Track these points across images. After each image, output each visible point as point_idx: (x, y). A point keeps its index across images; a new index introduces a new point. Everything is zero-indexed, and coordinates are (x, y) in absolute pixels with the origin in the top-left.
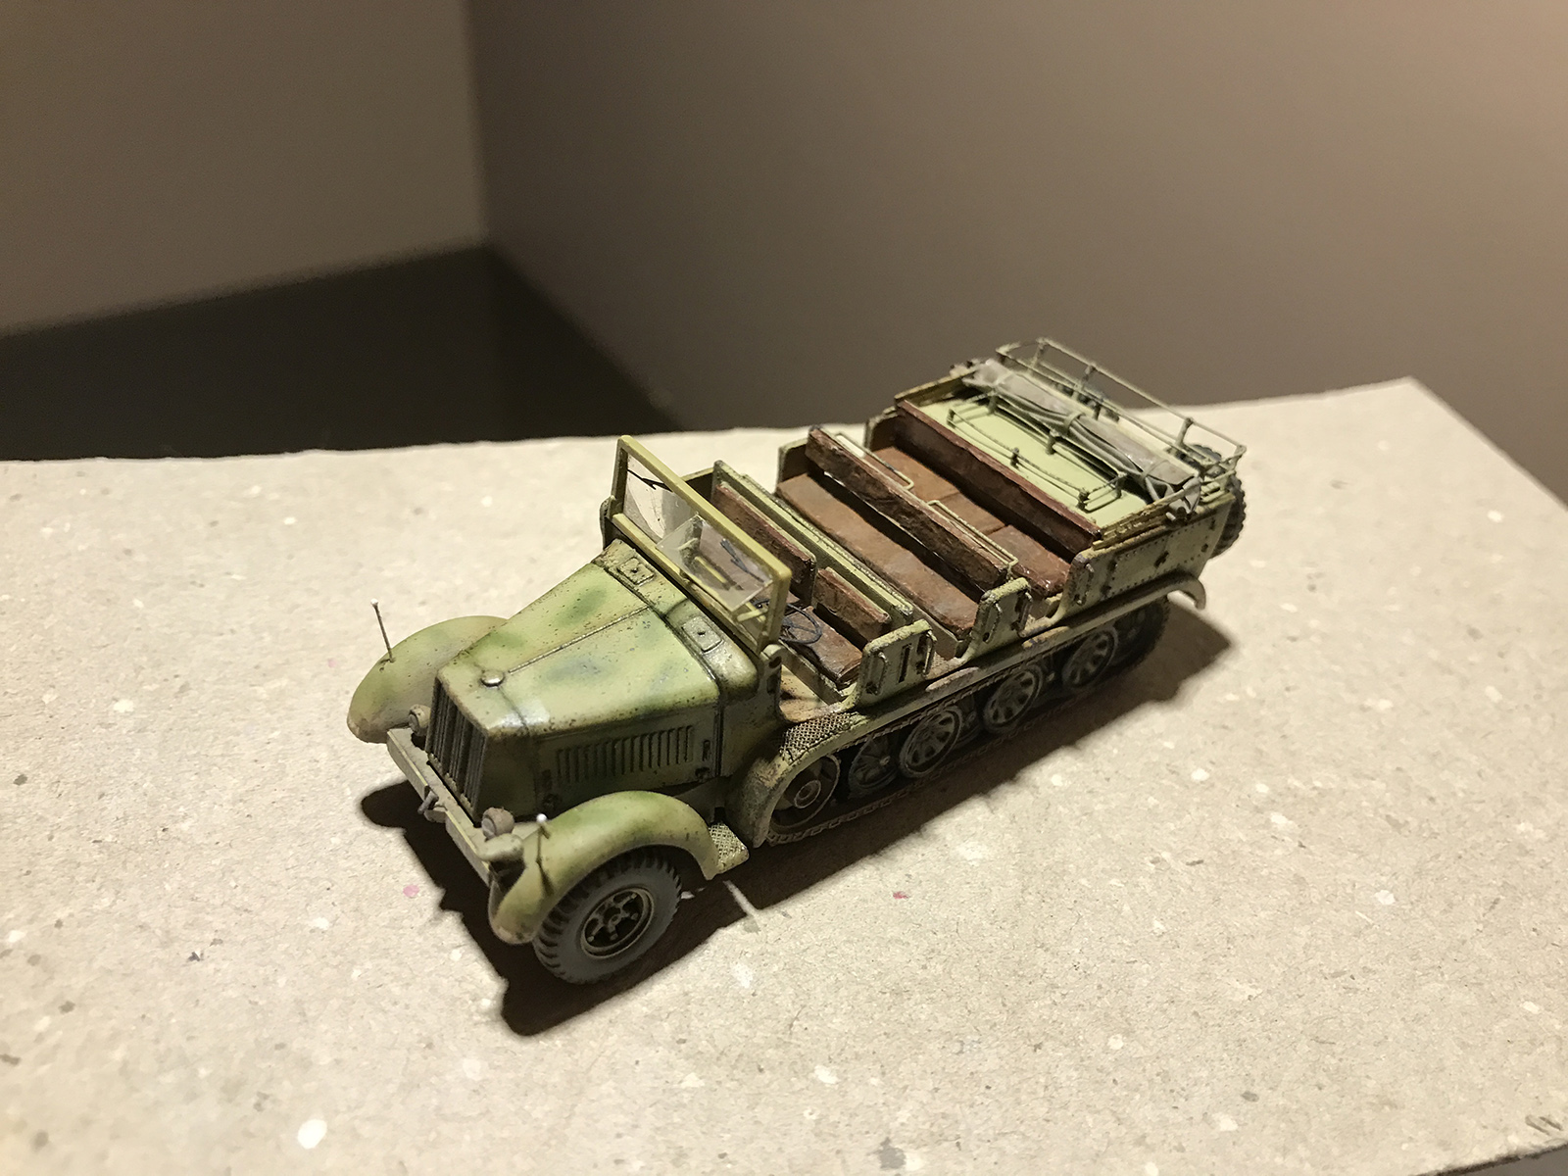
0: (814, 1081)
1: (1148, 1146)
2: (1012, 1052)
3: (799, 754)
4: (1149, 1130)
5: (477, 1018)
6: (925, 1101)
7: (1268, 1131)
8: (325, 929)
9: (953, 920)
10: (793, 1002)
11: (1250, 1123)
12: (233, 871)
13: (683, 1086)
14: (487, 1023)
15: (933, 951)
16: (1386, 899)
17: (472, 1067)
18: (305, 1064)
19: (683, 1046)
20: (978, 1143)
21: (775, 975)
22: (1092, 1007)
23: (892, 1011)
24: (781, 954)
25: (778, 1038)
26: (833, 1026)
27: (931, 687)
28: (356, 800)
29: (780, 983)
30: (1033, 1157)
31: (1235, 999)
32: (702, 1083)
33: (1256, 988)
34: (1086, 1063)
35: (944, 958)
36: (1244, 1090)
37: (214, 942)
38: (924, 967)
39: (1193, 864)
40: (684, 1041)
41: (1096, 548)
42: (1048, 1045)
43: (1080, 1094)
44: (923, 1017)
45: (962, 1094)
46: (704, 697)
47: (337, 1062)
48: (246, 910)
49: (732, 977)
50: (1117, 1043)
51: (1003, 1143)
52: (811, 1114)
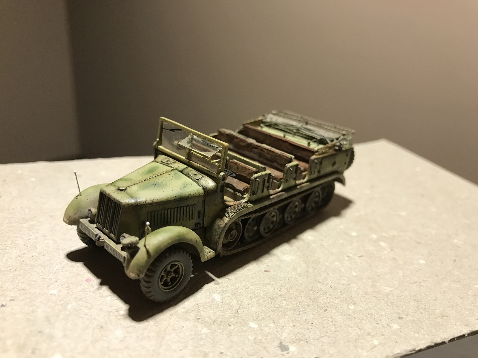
0: (250, 327)
1: (372, 335)
2: (317, 313)
3: (232, 214)
4: (371, 331)
5: (119, 317)
6: (291, 330)
7: (410, 327)
8: (56, 293)
9: (286, 277)
10: (237, 304)
11: (403, 326)
12: (17, 278)
13: (202, 332)
14: (123, 319)
15: (282, 286)
16: (422, 262)
17: (119, 333)
18: (51, 337)
19: (199, 320)
20: (314, 340)
21: (228, 296)
22: (340, 298)
23: (272, 304)
24: (229, 290)
25: (234, 315)
26: (253, 310)
27: (271, 197)
28: (64, 255)
29: (231, 299)
30: (334, 342)
31: (386, 292)
32: (209, 331)
33: (391, 288)
34: (343, 313)
35: (286, 288)
36: (398, 316)
37: (11, 300)
38: (280, 291)
39: (360, 257)
40: (200, 319)
41: (317, 155)
42: (329, 309)
43: (344, 322)
44: (283, 305)
45: (304, 326)
46: (199, 193)
47: (65, 335)
48: (23, 290)
49: (213, 298)
50: (352, 307)
51: (322, 339)
52: (251, 337)
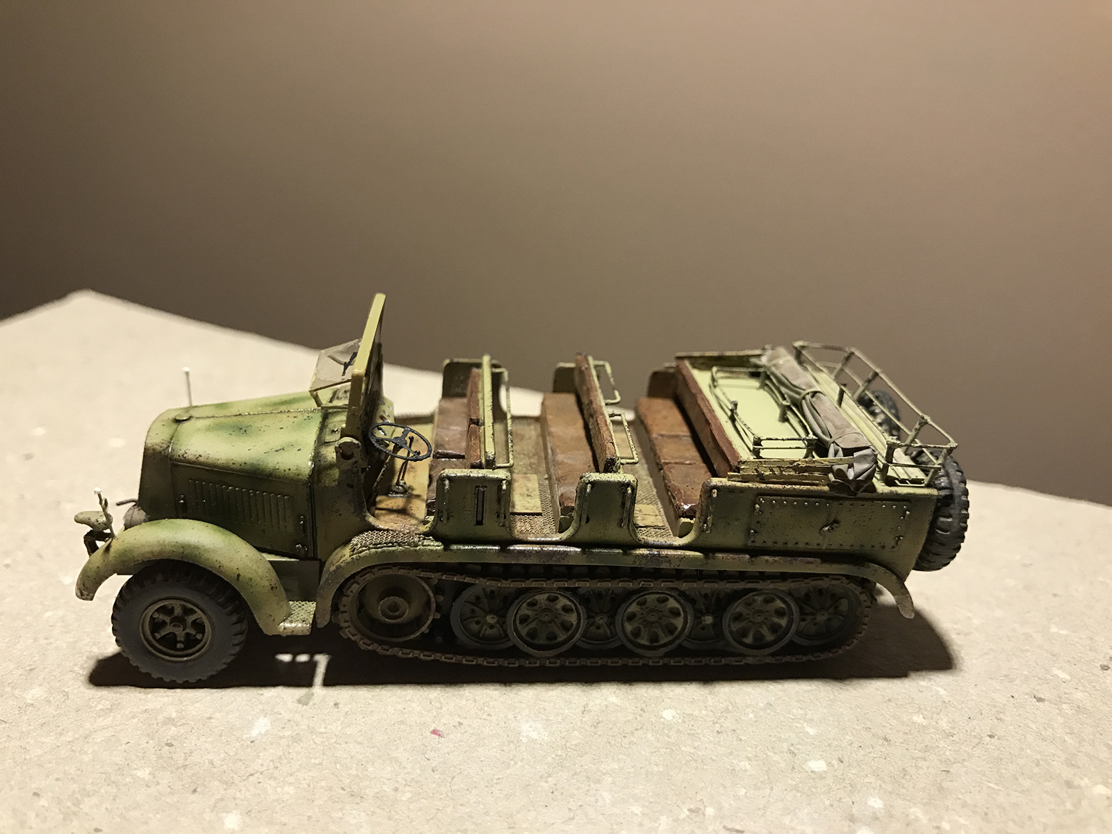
0: (219, 819)
3: (360, 550)
10: (272, 761)
13: (134, 772)
15: (417, 782)
17: (35, 694)
19: (167, 748)
21: (281, 737)
23: (334, 804)
24: (303, 727)
27: (518, 547)
32: (147, 777)
35: (420, 791)
38: (396, 789)
40: (171, 746)
41: (730, 478)
46: (298, 472)
